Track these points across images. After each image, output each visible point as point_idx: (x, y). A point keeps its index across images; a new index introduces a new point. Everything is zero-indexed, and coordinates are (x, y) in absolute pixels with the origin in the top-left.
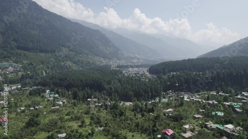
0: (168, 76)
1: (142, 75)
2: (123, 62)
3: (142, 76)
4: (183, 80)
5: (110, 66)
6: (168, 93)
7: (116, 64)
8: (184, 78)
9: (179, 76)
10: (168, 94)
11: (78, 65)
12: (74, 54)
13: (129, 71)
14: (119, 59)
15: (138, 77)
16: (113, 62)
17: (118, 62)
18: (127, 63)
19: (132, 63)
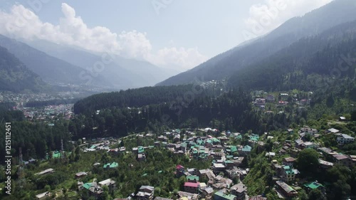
2: (41, 97)
4: (103, 121)
5: (14, 104)
7: (28, 101)
8: (106, 119)
14: (36, 91)
16: (20, 97)
17: (33, 95)
18: (50, 97)
19: (59, 96)
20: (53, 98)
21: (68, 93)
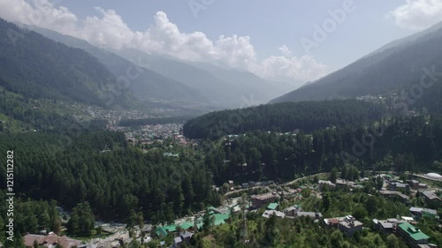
0: (224, 143)
1: (168, 142)
2: (134, 114)
3: (168, 145)
4: (258, 154)
5: (106, 122)
6: (225, 188)
7: (120, 118)
8: (260, 149)
9: (247, 144)
10: (225, 190)
11: (28, 121)
12: (18, 99)
13: (143, 133)
14: (126, 108)
15: (160, 146)
16: (112, 114)
17: (124, 113)
18: (143, 115)
19: (152, 114)
20: (146, 116)
21: (161, 110)
